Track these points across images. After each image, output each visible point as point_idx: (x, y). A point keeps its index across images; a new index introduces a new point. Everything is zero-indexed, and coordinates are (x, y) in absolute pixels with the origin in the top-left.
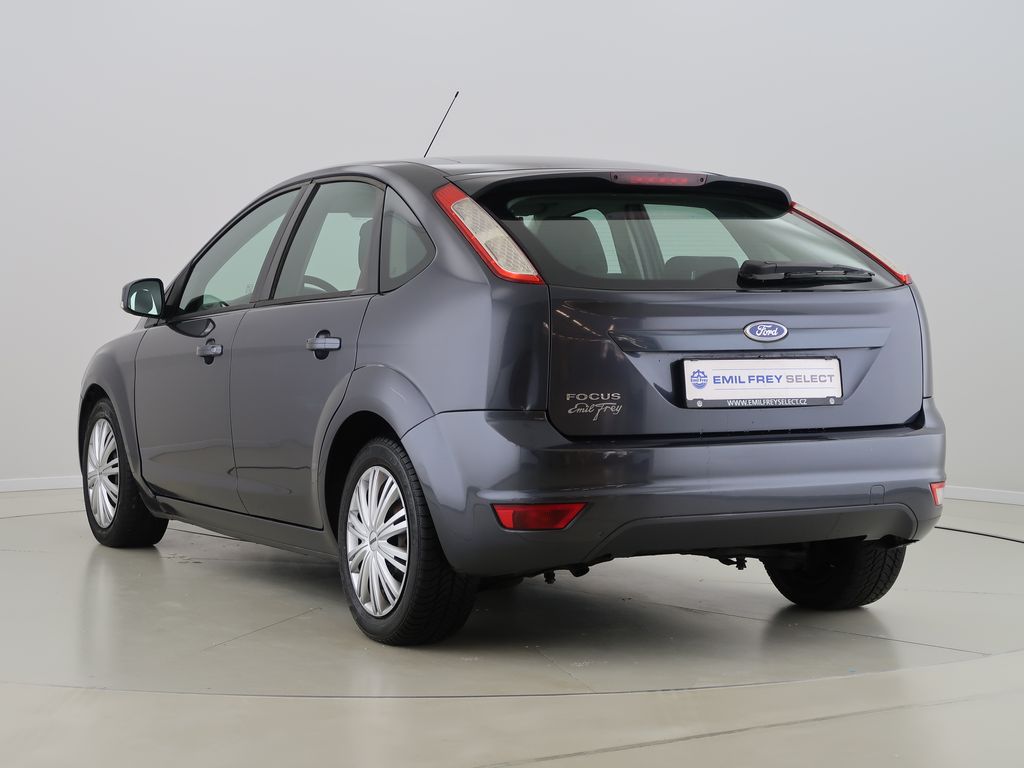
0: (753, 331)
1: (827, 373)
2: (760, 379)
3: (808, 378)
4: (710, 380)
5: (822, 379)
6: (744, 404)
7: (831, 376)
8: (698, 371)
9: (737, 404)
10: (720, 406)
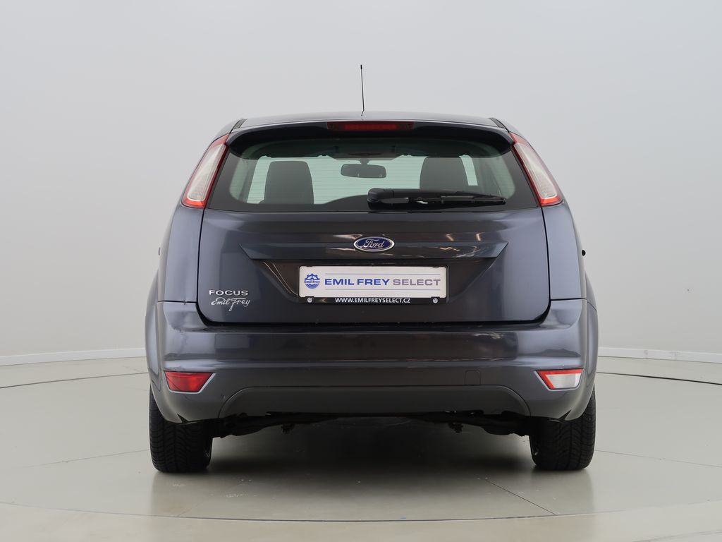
1: (432, 278)
4: (322, 282)
5: (428, 282)
7: (437, 281)
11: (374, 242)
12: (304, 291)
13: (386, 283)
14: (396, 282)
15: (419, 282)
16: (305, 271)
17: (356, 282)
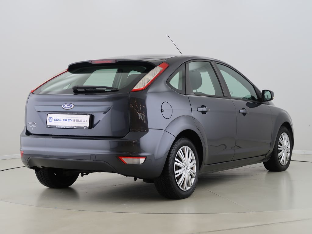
0: (64, 106)
2: (66, 120)
3: (80, 121)
4: (53, 120)
5: (84, 121)
6: (60, 127)
8: (51, 117)
9: (58, 127)
10: (54, 127)
11: (68, 105)
12: (48, 123)
13: (71, 120)
14: (74, 120)
15: (81, 121)
16: (49, 116)
17: (63, 121)
